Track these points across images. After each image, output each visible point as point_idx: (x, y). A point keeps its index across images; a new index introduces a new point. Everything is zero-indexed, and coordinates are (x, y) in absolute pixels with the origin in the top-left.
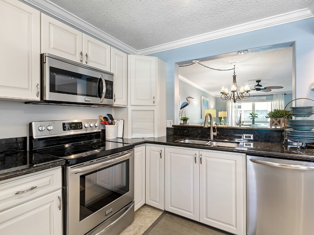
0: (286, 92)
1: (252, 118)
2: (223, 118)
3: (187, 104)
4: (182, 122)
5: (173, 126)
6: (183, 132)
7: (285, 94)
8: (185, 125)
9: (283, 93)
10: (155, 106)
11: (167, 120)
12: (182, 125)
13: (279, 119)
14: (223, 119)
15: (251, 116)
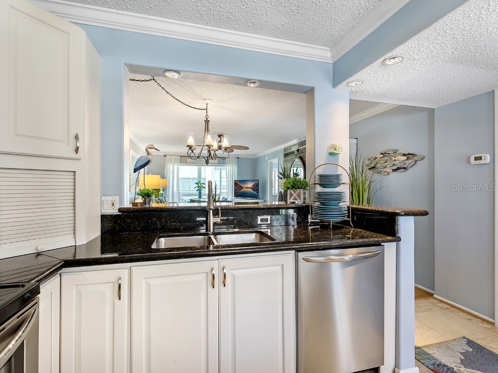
0: (239, 155)
1: (199, 190)
2: (161, 189)
3: (149, 161)
4: (140, 200)
5: (120, 210)
6: (147, 222)
7: (238, 158)
8: (147, 206)
9: (236, 157)
10: (79, 159)
11: (103, 198)
12: (139, 206)
13: (298, 191)
14: (161, 192)
15: (197, 185)
